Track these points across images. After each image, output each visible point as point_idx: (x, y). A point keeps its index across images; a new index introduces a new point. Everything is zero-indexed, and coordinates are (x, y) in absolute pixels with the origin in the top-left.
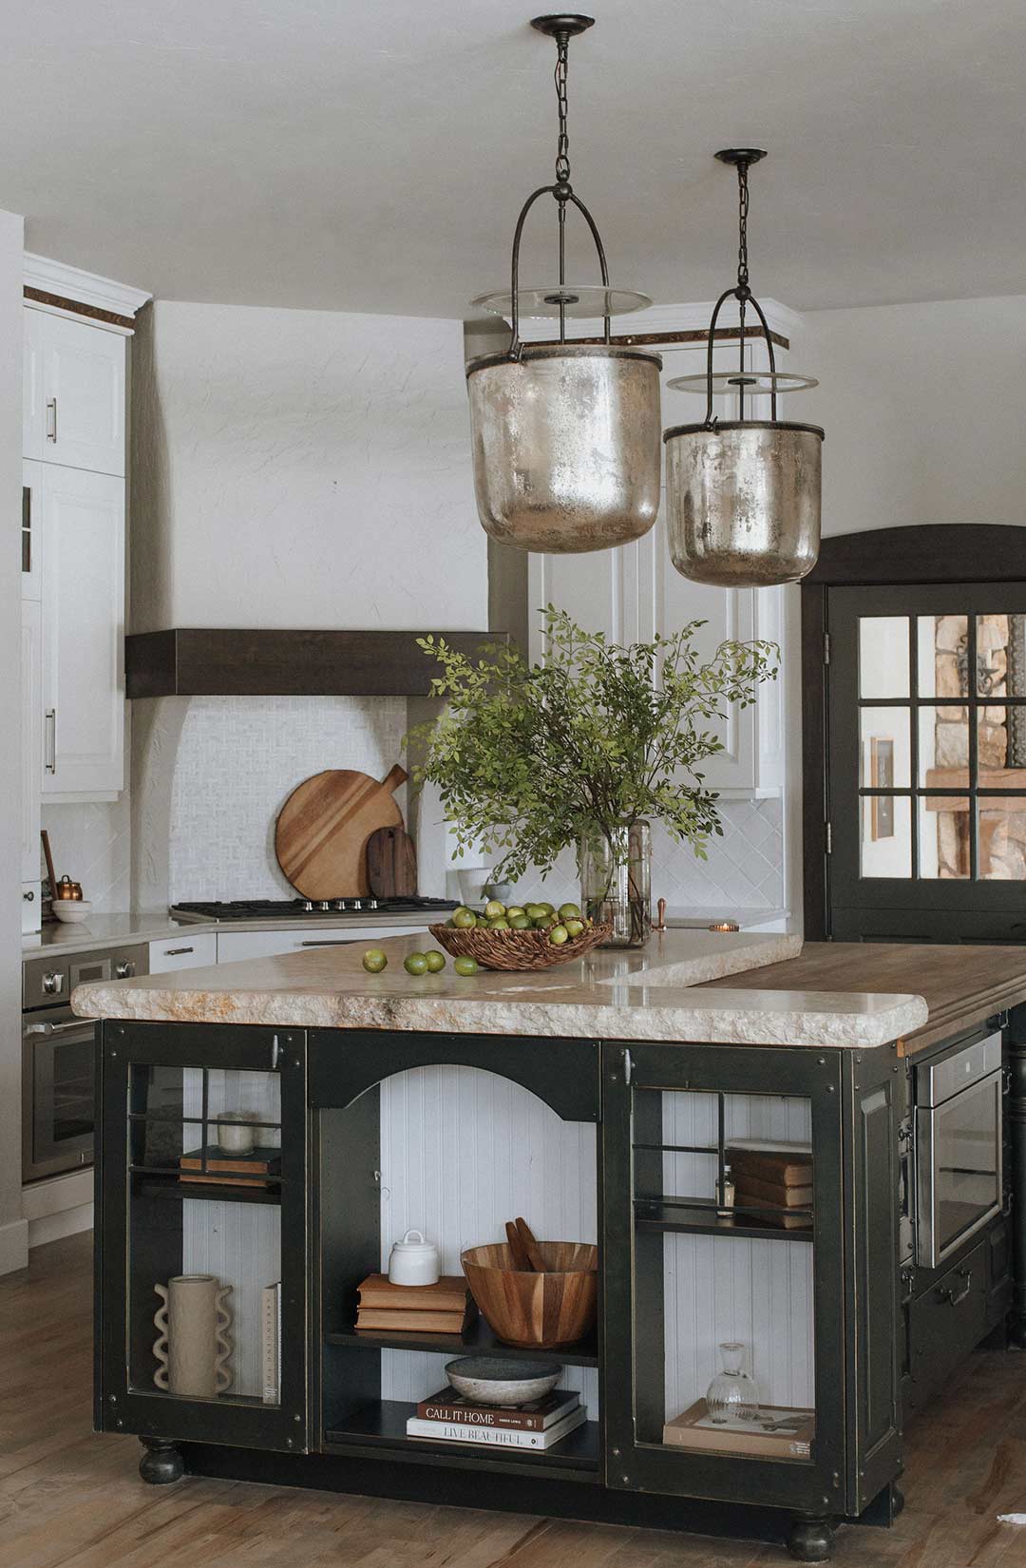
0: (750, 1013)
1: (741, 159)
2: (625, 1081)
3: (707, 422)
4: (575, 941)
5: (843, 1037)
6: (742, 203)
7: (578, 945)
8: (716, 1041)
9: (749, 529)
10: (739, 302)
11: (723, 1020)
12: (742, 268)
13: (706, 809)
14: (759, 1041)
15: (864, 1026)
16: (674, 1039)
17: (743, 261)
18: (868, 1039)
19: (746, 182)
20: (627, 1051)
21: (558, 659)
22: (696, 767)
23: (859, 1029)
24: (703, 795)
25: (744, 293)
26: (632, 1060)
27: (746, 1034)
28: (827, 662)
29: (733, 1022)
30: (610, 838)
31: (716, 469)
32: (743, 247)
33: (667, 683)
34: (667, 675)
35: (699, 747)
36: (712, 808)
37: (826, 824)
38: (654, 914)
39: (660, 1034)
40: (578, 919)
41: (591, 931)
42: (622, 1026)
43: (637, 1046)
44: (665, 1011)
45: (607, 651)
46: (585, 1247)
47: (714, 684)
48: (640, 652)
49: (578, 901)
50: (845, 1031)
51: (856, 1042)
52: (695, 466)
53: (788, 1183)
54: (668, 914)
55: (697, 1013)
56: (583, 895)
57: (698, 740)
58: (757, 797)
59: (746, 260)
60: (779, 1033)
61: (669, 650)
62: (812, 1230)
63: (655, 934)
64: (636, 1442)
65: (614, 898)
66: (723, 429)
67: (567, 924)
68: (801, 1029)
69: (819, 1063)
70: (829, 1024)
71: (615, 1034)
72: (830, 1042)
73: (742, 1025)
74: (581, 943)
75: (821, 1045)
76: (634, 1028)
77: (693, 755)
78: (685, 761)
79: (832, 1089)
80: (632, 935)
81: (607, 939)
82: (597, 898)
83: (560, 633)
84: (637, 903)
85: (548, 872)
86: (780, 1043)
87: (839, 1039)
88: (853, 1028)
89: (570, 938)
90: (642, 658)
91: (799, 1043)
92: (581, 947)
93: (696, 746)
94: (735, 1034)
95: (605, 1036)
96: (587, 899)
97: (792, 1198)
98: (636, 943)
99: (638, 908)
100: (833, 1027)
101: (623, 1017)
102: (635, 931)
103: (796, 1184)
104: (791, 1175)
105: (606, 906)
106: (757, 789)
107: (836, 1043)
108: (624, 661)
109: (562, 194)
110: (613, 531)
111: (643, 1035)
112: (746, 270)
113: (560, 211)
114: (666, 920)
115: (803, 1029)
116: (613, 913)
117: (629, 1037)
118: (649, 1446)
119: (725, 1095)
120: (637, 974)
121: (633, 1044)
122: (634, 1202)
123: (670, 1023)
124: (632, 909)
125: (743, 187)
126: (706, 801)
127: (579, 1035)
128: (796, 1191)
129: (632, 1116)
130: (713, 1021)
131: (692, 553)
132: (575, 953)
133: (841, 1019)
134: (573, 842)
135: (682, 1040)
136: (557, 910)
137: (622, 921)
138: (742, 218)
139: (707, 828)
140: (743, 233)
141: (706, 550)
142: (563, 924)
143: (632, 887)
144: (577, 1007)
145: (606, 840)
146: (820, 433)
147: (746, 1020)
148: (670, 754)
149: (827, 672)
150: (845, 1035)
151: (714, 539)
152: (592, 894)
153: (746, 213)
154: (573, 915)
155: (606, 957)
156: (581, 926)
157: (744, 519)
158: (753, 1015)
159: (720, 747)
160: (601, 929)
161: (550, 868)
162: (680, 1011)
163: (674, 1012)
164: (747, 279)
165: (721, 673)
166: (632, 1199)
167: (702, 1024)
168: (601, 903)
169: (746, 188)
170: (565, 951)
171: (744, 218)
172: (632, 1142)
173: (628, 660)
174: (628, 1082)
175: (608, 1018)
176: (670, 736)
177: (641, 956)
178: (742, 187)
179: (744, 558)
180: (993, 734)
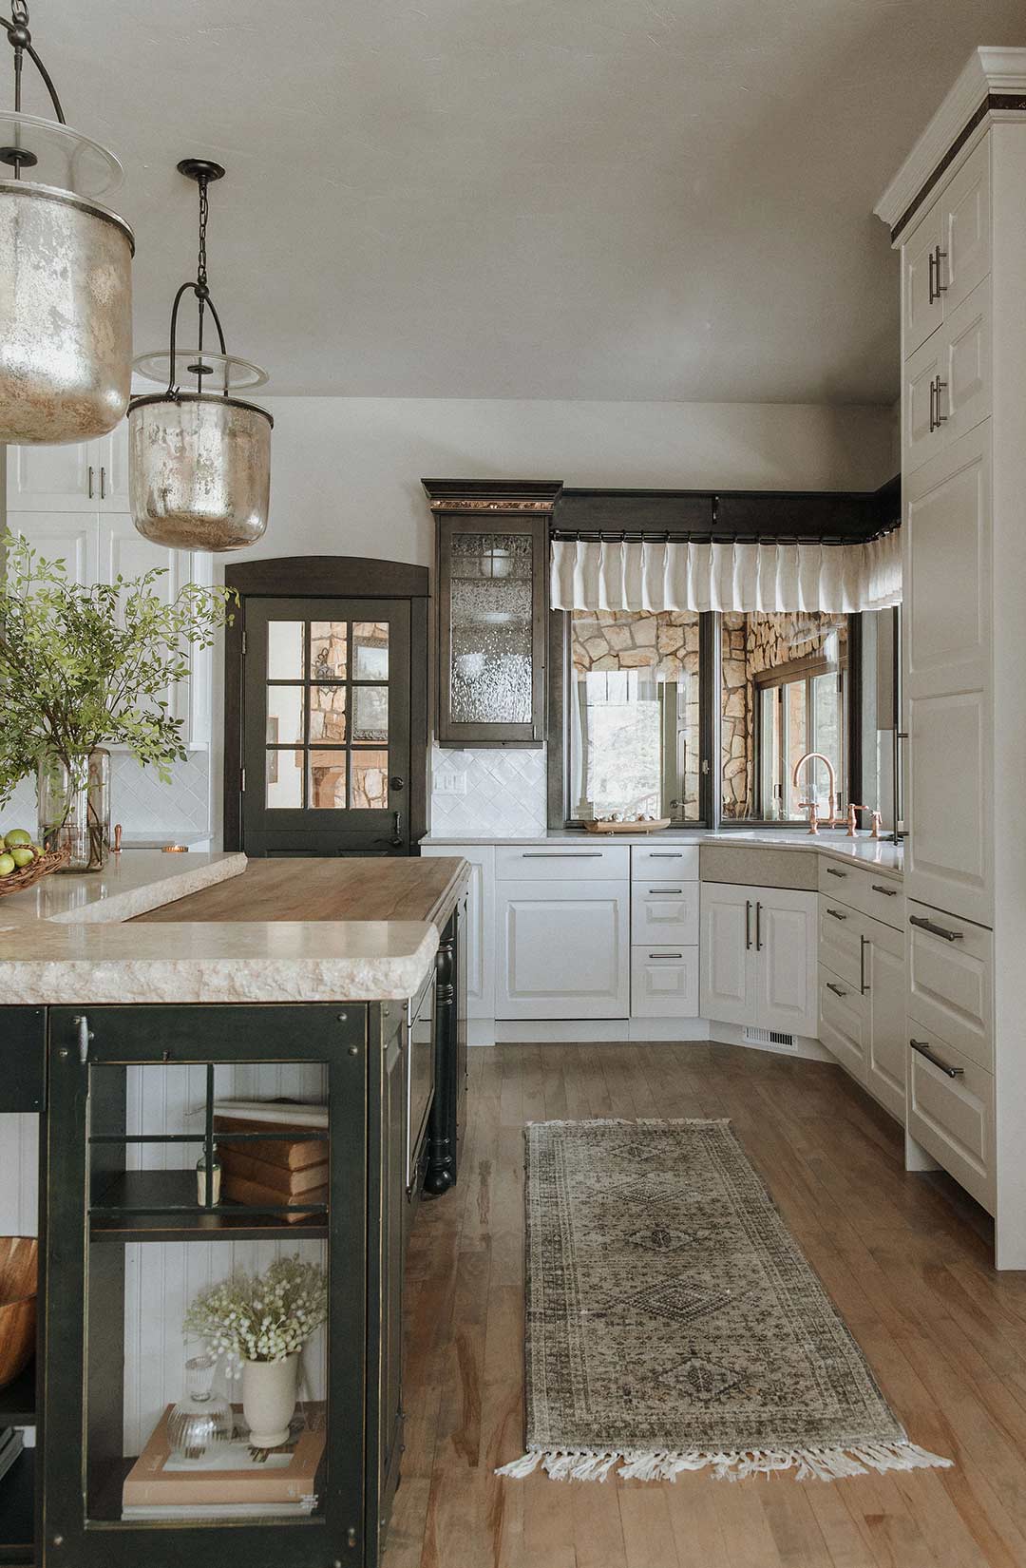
0: (252, 962)
1: (201, 172)
2: (79, 1057)
3: (170, 391)
4: (23, 871)
5: (372, 987)
6: (202, 212)
7: (27, 876)
8: (206, 1000)
9: (207, 492)
10: (198, 299)
11: (215, 971)
12: (202, 270)
13: (170, 736)
14: (263, 996)
15: (399, 972)
16: (149, 1001)
17: (202, 264)
18: (404, 989)
19: (205, 194)
20: (84, 1019)
21: (15, 584)
22: (159, 696)
23: (394, 976)
24: (166, 721)
25: (203, 291)
26: (90, 1028)
27: (246, 990)
28: (244, 652)
29: (230, 975)
30: (68, 766)
31: (177, 435)
32: (203, 251)
33: (129, 622)
34: (131, 613)
35: (164, 675)
36: (176, 735)
37: (242, 770)
38: (113, 839)
39: (130, 996)
40: (26, 847)
41: (42, 860)
42: (77, 986)
43: (97, 1013)
44: (137, 965)
45: (68, 590)
46: (25, 1240)
47: (176, 625)
48: (103, 593)
49: (33, 829)
50: (375, 980)
51: (390, 992)
52: (157, 432)
53: (293, 1167)
54: (124, 838)
55: (182, 966)
56: (40, 823)
57: (163, 666)
58: (191, 749)
59: (205, 263)
60: (289, 986)
61: (131, 591)
62: (326, 1223)
63: (112, 855)
64: (87, 1521)
65: (72, 824)
66: (184, 400)
67: (14, 852)
68: (320, 981)
69: (339, 1020)
70: (355, 973)
71: (67, 998)
72: (357, 994)
73: (242, 979)
74: (31, 873)
75: (345, 999)
76: (93, 989)
77: (157, 683)
78: (149, 690)
79: (355, 1051)
80: (91, 861)
81: (64, 864)
82: (54, 826)
83: (18, 558)
84: (96, 830)
85: (7, 802)
86: (290, 999)
87: (368, 990)
88: (386, 975)
89: (17, 868)
90: (104, 600)
91: (317, 998)
92: (32, 877)
93: (161, 673)
94: (233, 989)
95: (53, 1001)
96: (44, 826)
97: (299, 1183)
98: (94, 868)
99: (97, 833)
100: (361, 975)
101: (80, 975)
102: (94, 857)
103: (302, 1164)
104: (297, 1156)
105: (64, 832)
106: (191, 744)
107: (364, 996)
108: (86, 601)
109: (18, 39)
110: (76, 411)
111: (106, 997)
112: (204, 272)
113: (16, 57)
114: (124, 843)
115: (322, 980)
116: (71, 838)
117: (87, 1001)
118: (105, 1526)
119: (215, 1066)
120: (96, 904)
121: (91, 1010)
122: (89, 1212)
123: (142, 980)
124: (91, 835)
125: (204, 198)
126: (170, 728)
127: (16, 1001)
128: (303, 1174)
129: (88, 1102)
130: (202, 974)
131: (152, 512)
132: (23, 884)
133: (371, 963)
134: (32, 772)
135: (161, 1001)
136: (3, 837)
137: (82, 846)
138: (202, 226)
139: (171, 754)
140: (202, 239)
141: (167, 511)
142: (9, 852)
143: (90, 810)
144: (13, 965)
145: (65, 767)
146: (270, 419)
147: (246, 972)
148: (132, 684)
149: (244, 660)
150: (376, 984)
151: (174, 501)
152: (50, 821)
153: (206, 221)
154: (23, 842)
155: (63, 883)
156: (31, 854)
157: (203, 482)
158: (255, 964)
159: (187, 673)
160: (56, 857)
161: (9, 798)
162: (158, 965)
163: (150, 965)
164: (206, 280)
165: (182, 614)
166: (87, 1207)
167: (187, 979)
168: (59, 829)
169: (206, 200)
170: (11, 882)
171: (204, 226)
172: (88, 1135)
173: (90, 599)
174: (84, 1060)
175: (57, 978)
176: (134, 665)
177: (99, 881)
178: (202, 198)
179: (202, 521)
180: (337, 719)
